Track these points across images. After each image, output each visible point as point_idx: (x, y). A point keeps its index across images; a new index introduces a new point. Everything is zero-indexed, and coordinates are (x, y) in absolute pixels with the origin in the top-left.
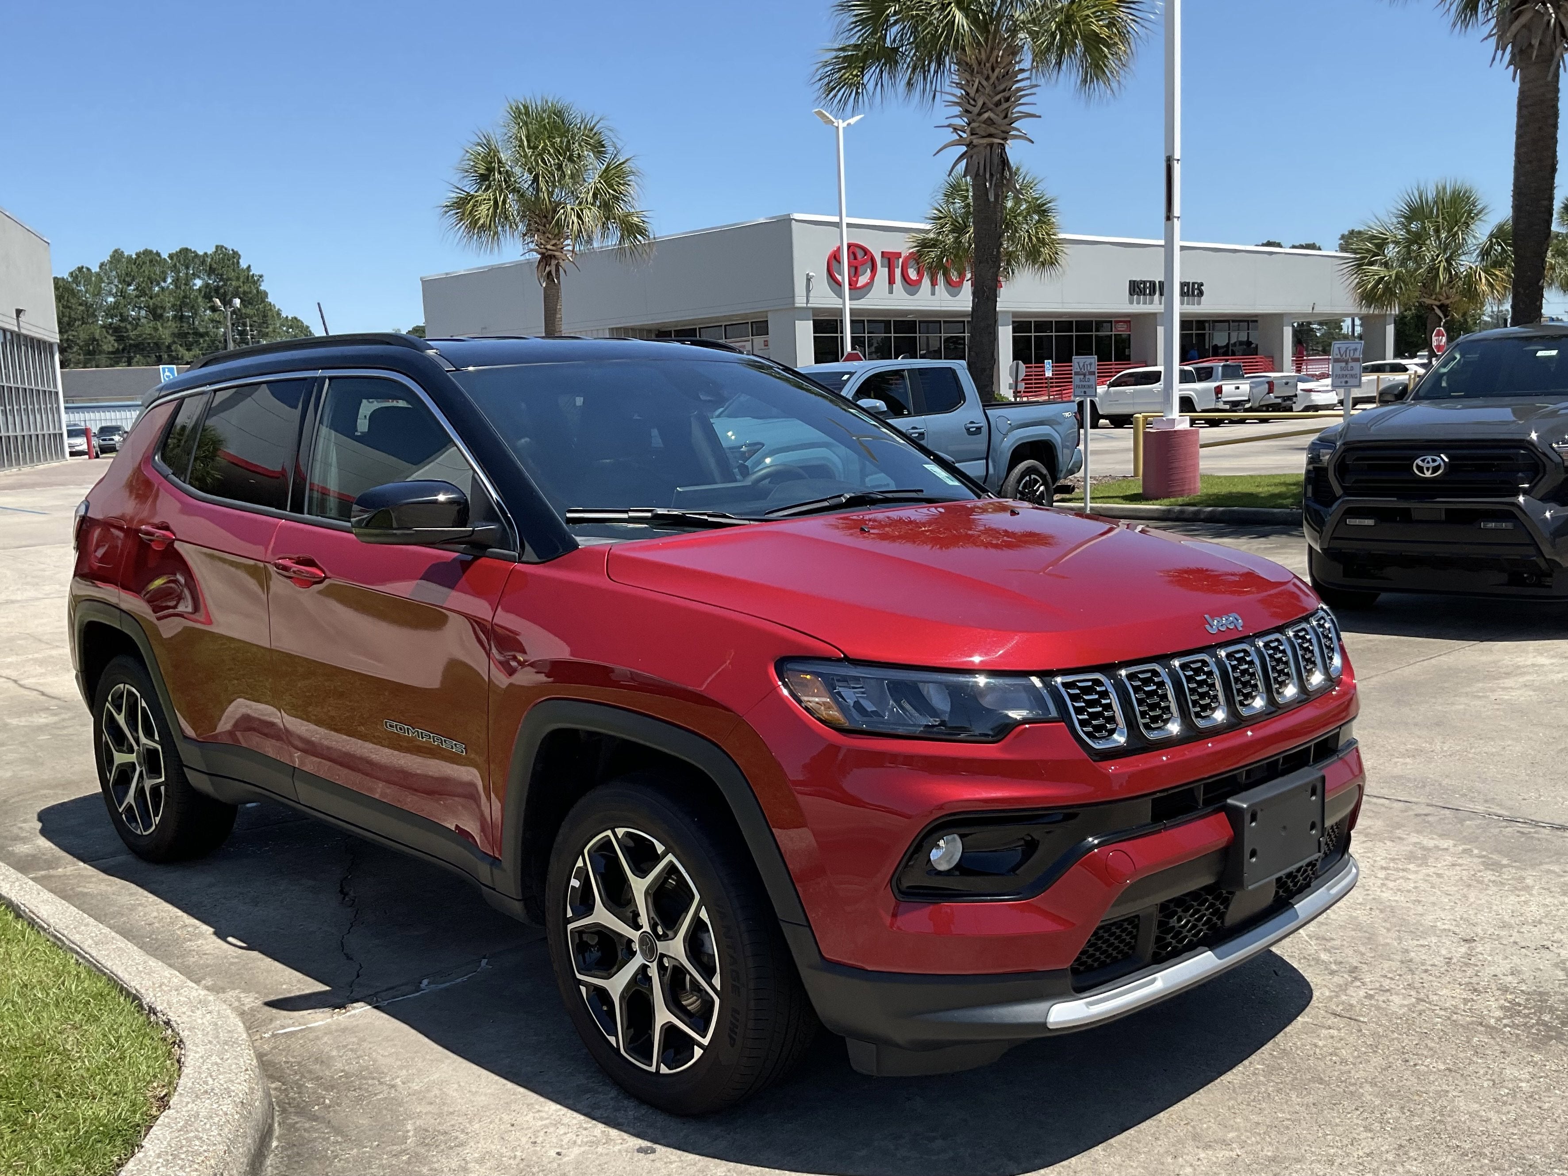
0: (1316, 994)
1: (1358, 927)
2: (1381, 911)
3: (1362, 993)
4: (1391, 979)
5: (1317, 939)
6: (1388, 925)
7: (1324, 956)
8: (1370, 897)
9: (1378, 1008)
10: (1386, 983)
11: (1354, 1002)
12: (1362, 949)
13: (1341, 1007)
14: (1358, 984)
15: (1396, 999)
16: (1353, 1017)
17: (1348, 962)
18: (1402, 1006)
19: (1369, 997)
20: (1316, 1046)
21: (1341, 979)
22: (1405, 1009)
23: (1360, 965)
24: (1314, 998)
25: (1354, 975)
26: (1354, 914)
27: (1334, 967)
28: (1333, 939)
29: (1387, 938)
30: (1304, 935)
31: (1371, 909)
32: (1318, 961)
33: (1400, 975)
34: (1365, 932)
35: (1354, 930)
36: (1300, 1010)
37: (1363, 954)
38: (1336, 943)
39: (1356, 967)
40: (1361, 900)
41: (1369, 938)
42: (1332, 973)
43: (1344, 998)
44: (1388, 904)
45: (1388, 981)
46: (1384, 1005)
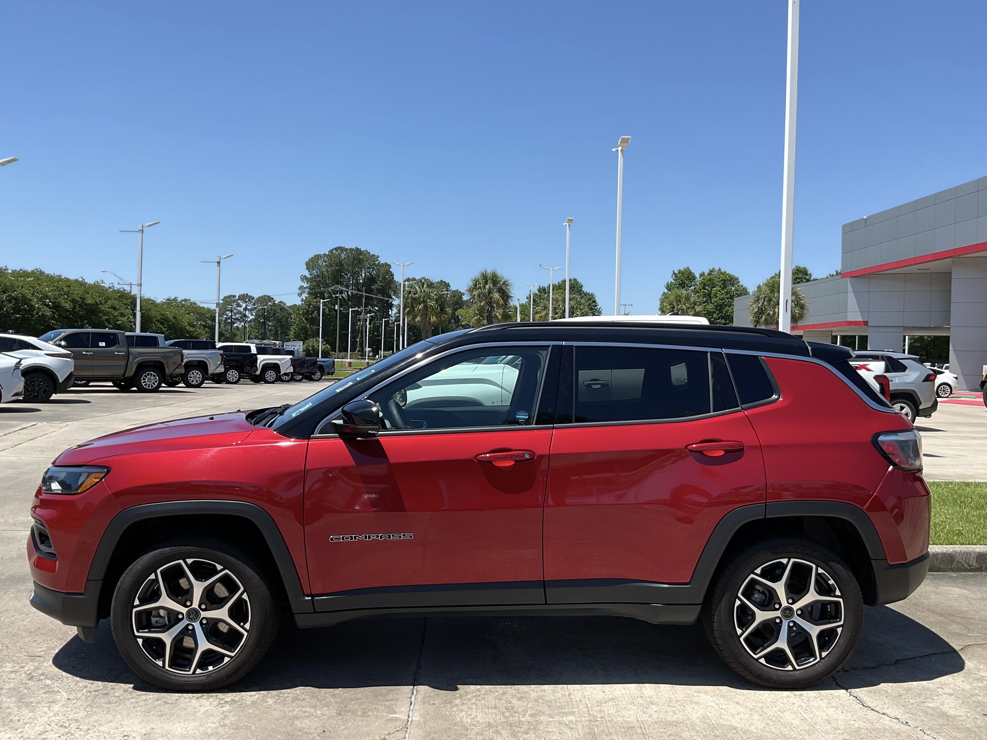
0: (51, 662)
1: (28, 705)
2: (11, 721)
3: (26, 668)
4: (9, 679)
5: (54, 691)
6: (8, 710)
7: (48, 682)
8: (19, 730)
9: (18, 663)
10: (13, 675)
11: (31, 663)
12: (26, 691)
13: (37, 659)
14: (28, 672)
15: (8, 669)
16: (30, 657)
17: (34, 682)
18: (6, 667)
19: (22, 667)
20: (47, 644)
21: (38, 672)
22: (4, 665)
23: (27, 682)
24: (51, 661)
25: (31, 676)
26: (31, 714)
27: (42, 677)
28: (44, 693)
29: (9, 702)
30: (62, 692)
31: (19, 721)
32: (52, 679)
33: (4, 681)
34: (24, 702)
35: (32, 702)
36: (57, 655)
37: (26, 688)
38: (43, 691)
39: (29, 680)
40: (26, 727)
41: (21, 699)
42: (43, 674)
43: (36, 664)
44: (6, 728)
45: (12, 677)
46: (15, 665)
